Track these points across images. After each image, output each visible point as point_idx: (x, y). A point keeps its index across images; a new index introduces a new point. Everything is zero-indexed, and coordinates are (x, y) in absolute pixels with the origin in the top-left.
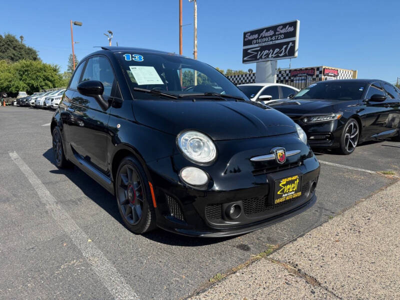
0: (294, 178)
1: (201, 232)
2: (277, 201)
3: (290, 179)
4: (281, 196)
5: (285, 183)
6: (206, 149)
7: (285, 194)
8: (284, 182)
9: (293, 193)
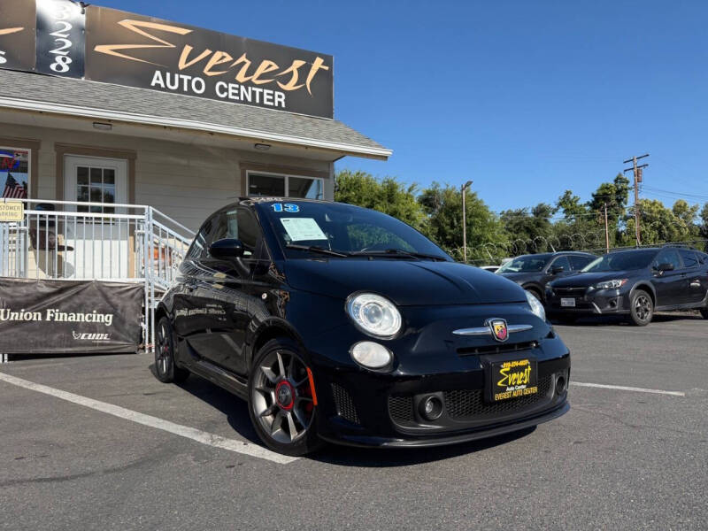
0: (523, 363)
1: (384, 439)
2: (499, 397)
3: (516, 364)
4: (503, 390)
5: (508, 369)
6: (386, 318)
7: (510, 387)
8: (506, 367)
9: (524, 387)
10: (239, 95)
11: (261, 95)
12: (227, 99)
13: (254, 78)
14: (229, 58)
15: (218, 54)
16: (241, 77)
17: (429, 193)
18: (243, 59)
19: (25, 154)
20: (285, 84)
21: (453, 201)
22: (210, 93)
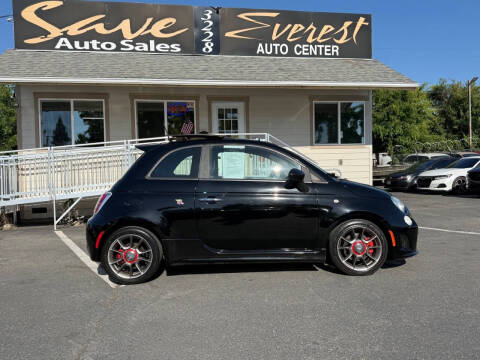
10: (309, 51)
11: (323, 49)
12: (301, 55)
13: (318, 39)
14: (302, 28)
15: (296, 26)
16: (310, 39)
17: (437, 89)
18: (311, 26)
19: (192, 104)
20: (339, 39)
21: (459, 95)
22: (291, 54)
